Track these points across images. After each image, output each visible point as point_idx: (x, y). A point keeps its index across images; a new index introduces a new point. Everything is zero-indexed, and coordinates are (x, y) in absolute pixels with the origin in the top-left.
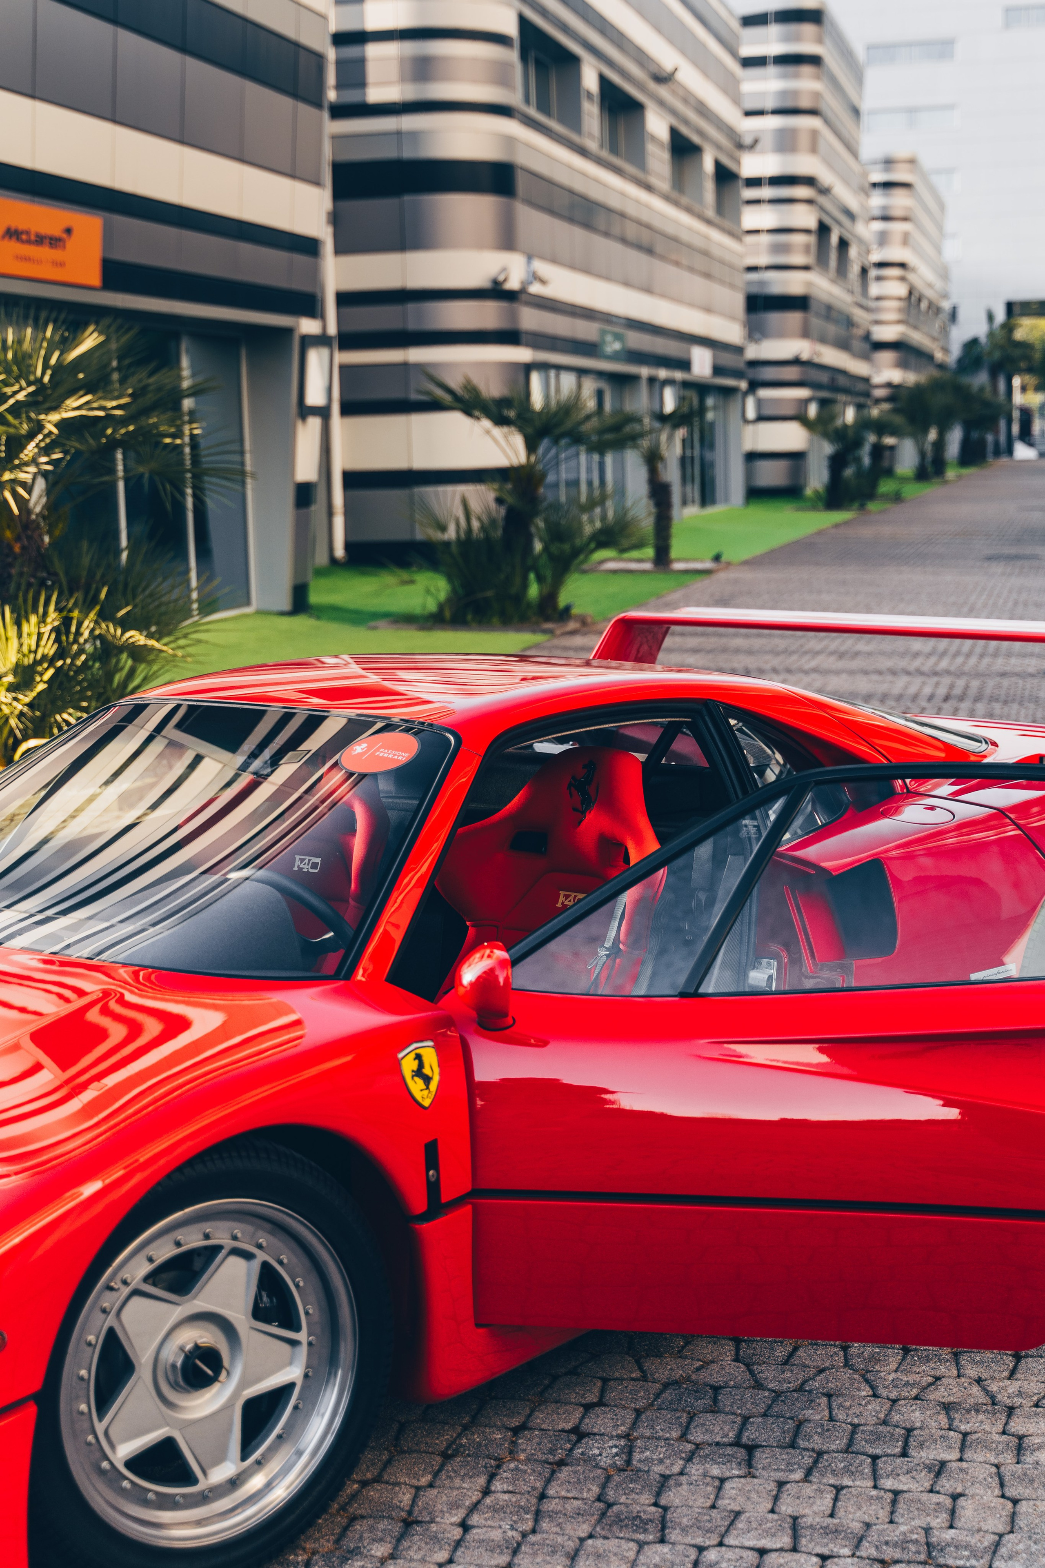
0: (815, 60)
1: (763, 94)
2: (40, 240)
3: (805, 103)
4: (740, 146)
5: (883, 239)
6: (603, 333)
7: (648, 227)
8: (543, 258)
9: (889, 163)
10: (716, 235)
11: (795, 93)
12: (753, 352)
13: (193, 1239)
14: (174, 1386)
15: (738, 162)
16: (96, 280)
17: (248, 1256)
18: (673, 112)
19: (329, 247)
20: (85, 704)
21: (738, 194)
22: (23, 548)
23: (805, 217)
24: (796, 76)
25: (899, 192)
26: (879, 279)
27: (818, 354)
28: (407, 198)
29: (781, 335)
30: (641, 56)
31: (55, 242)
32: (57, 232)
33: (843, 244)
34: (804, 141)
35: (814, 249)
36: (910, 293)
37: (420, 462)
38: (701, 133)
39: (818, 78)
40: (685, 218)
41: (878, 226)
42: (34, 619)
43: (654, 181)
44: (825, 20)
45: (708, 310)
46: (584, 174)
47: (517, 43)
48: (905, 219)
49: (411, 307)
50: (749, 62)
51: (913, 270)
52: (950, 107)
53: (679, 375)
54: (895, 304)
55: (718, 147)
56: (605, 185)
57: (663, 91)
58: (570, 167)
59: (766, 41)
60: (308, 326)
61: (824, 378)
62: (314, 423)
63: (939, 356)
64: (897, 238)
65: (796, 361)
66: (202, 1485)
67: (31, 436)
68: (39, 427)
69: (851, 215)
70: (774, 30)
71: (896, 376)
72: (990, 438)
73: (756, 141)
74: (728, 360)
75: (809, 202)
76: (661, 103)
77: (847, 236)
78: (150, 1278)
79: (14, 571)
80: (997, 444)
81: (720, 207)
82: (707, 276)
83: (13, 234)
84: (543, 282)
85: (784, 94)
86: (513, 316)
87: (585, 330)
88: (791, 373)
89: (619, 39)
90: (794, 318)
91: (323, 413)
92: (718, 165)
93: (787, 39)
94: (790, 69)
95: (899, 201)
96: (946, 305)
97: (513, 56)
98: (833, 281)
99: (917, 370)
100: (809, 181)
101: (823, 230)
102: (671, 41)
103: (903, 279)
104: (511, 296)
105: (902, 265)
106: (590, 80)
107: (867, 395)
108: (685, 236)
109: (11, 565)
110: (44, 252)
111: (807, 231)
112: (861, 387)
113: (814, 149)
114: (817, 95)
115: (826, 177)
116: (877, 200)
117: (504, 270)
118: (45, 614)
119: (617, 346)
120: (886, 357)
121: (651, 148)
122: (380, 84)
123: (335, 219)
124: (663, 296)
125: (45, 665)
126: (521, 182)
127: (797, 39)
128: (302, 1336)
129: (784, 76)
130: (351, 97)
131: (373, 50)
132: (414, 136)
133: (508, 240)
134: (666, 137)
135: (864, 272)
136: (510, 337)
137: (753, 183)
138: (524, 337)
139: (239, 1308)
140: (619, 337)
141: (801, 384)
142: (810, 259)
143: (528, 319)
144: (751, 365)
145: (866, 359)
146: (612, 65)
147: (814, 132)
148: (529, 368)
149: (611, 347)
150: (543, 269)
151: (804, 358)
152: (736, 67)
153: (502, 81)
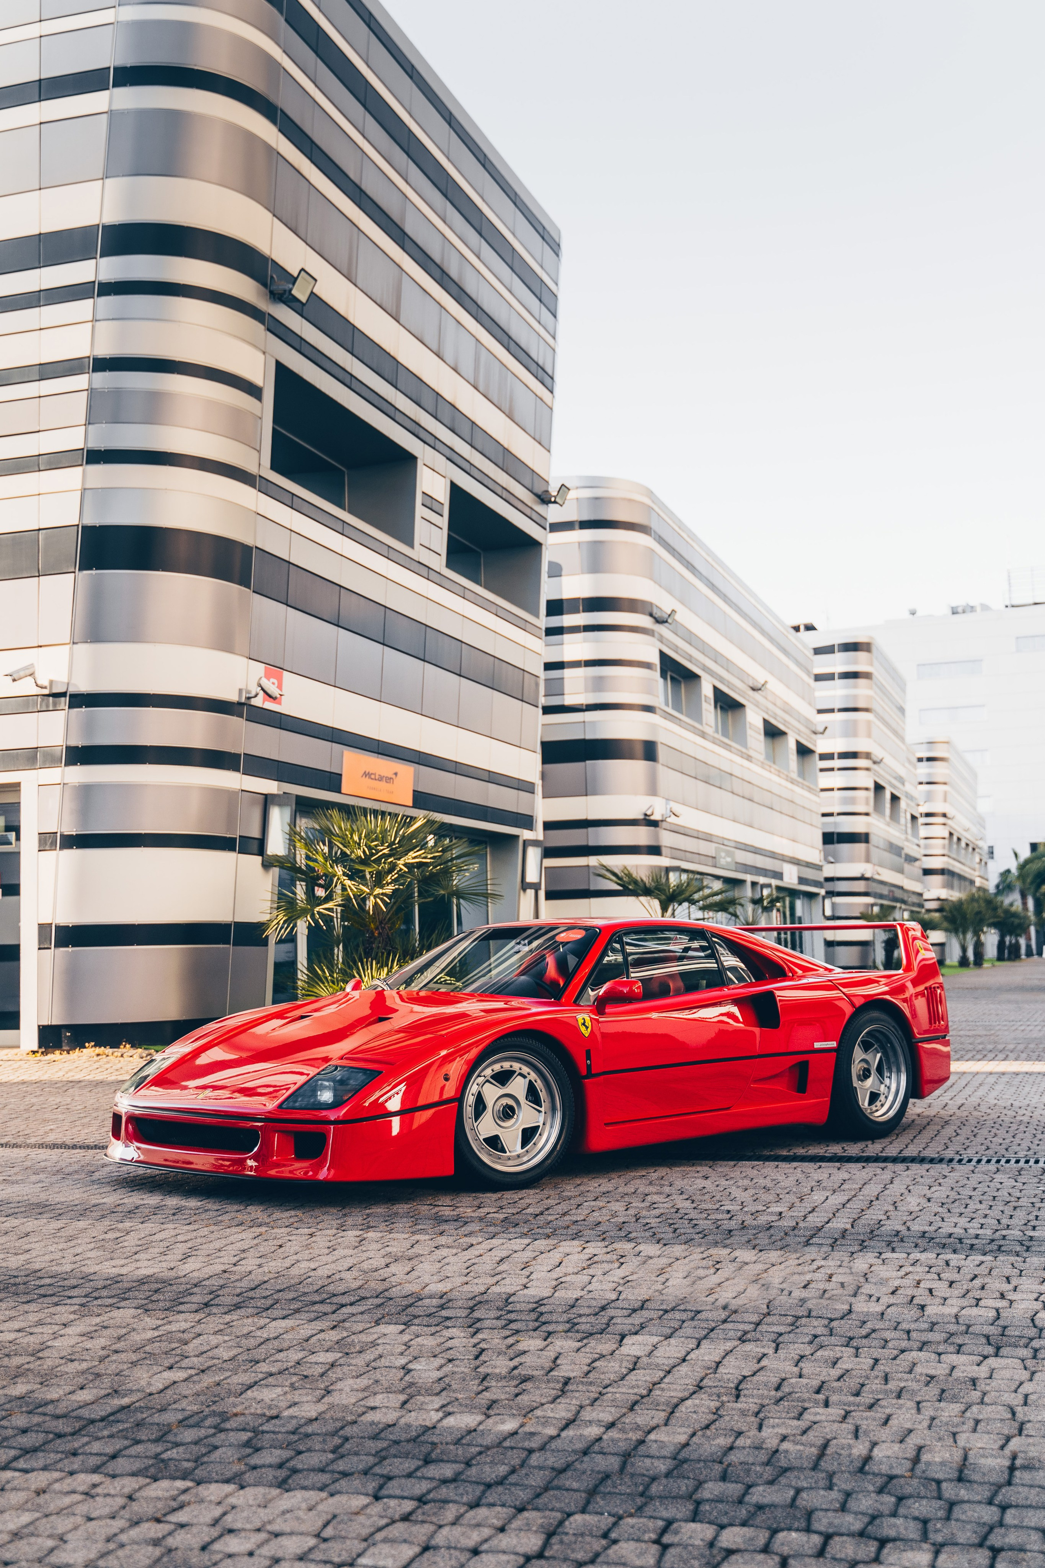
0: (867, 676)
1: (831, 699)
2: (381, 779)
3: (860, 704)
4: (815, 732)
5: (928, 797)
6: (717, 849)
8: (676, 801)
9: (930, 744)
10: (799, 790)
11: (855, 697)
12: (829, 871)
13: (506, 1065)
14: (500, 1118)
15: (813, 742)
16: (410, 803)
17: (524, 1077)
18: (766, 710)
19: (539, 790)
21: (816, 765)
22: (380, 934)
23: (866, 780)
24: (855, 687)
25: (938, 764)
26: (926, 824)
27: (882, 874)
28: (588, 764)
29: (851, 860)
30: (741, 674)
31: (389, 780)
32: (390, 774)
33: (895, 798)
34: (862, 729)
35: (873, 801)
36: (951, 835)
38: (785, 723)
39: (870, 686)
40: (776, 779)
41: (925, 788)
42: (386, 969)
43: (752, 754)
44: (874, 649)
45: (794, 840)
47: (658, 666)
48: (944, 783)
49: (591, 831)
50: (818, 678)
51: (952, 819)
52: (979, 706)
53: (774, 882)
54: (939, 842)
55: (796, 731)
57: (756, 695)
59: (833, 664)
60: (526, 834)
61: (885, 891)
62: (531, 892)
63: (978, 882)
64: (940, 796)
65: (862, 878)
66: (508, 1154)
67: (390, 871)
68: (393, 867)
69: (902, 780)
70: (839, 656)
71: (943, 893)
72: (1022, 941)
73: (826, 730)
74: (810, 874)
75: (868, 769)
76: (757, 705)
77: (898, 793)
78: (492, 1077)
79: (374, 946)
80: (1029, 946)
81: (802, 773)
82: (793, 817)
83: (367, 775)
84: (676, 814)
85: (847, 697)
86: (657, 836)
87: (705, 848)
88: (860, 886)
90: (860, 847)
91: (536, 887)
92: (799, 745)
93: (848, 663)
94: (850, 681)
95: (938, 771)
96: (984, 845)
97: (656, 675)
98: (888, 825)
100: (868, 756)
101: (879, 788)
102: (762, 664)
103: (945, 825)
104: (654, 824)
105: (944, 815)
106: (707, 690)
107: (921, 906)
109: (372, 943)
110: (383, 785)
111: (866, 789)
112: (914, 899)
113: (869, 735)
114: (869, 698)
115: (878, 752)
116: (924, 771)
117: (651, 807)
118: (392, 967)
119: (730, 860)
120: (937, 879)
121: (749, 732)
122: (572, 693)
123: (543, 776)
124: (762, 829)
126: (661, 752)
127: (855, 662)
128: (542, 1109)
129: (847, 687)
130: (555, 701)
131: (567, 673)
132: (594, 725)
133: (653, 790)
134: (760, 725)
135: (914, 818)
136: (655, 850)
137: (824, 757)
138: (664, 850)
139: (521, 1095)
140: (729, 854)
141: (866, 894)
142: (870, 809)
143: (666, 839)
144: (828, 879)
145: (918, 880)
146: (721, 679)
147: (869, 723)
148: (668, 870)
149: (725, 860)
150: (677, 808)
151: (867, 875)
152: (811, 681)
153: (650, 692)
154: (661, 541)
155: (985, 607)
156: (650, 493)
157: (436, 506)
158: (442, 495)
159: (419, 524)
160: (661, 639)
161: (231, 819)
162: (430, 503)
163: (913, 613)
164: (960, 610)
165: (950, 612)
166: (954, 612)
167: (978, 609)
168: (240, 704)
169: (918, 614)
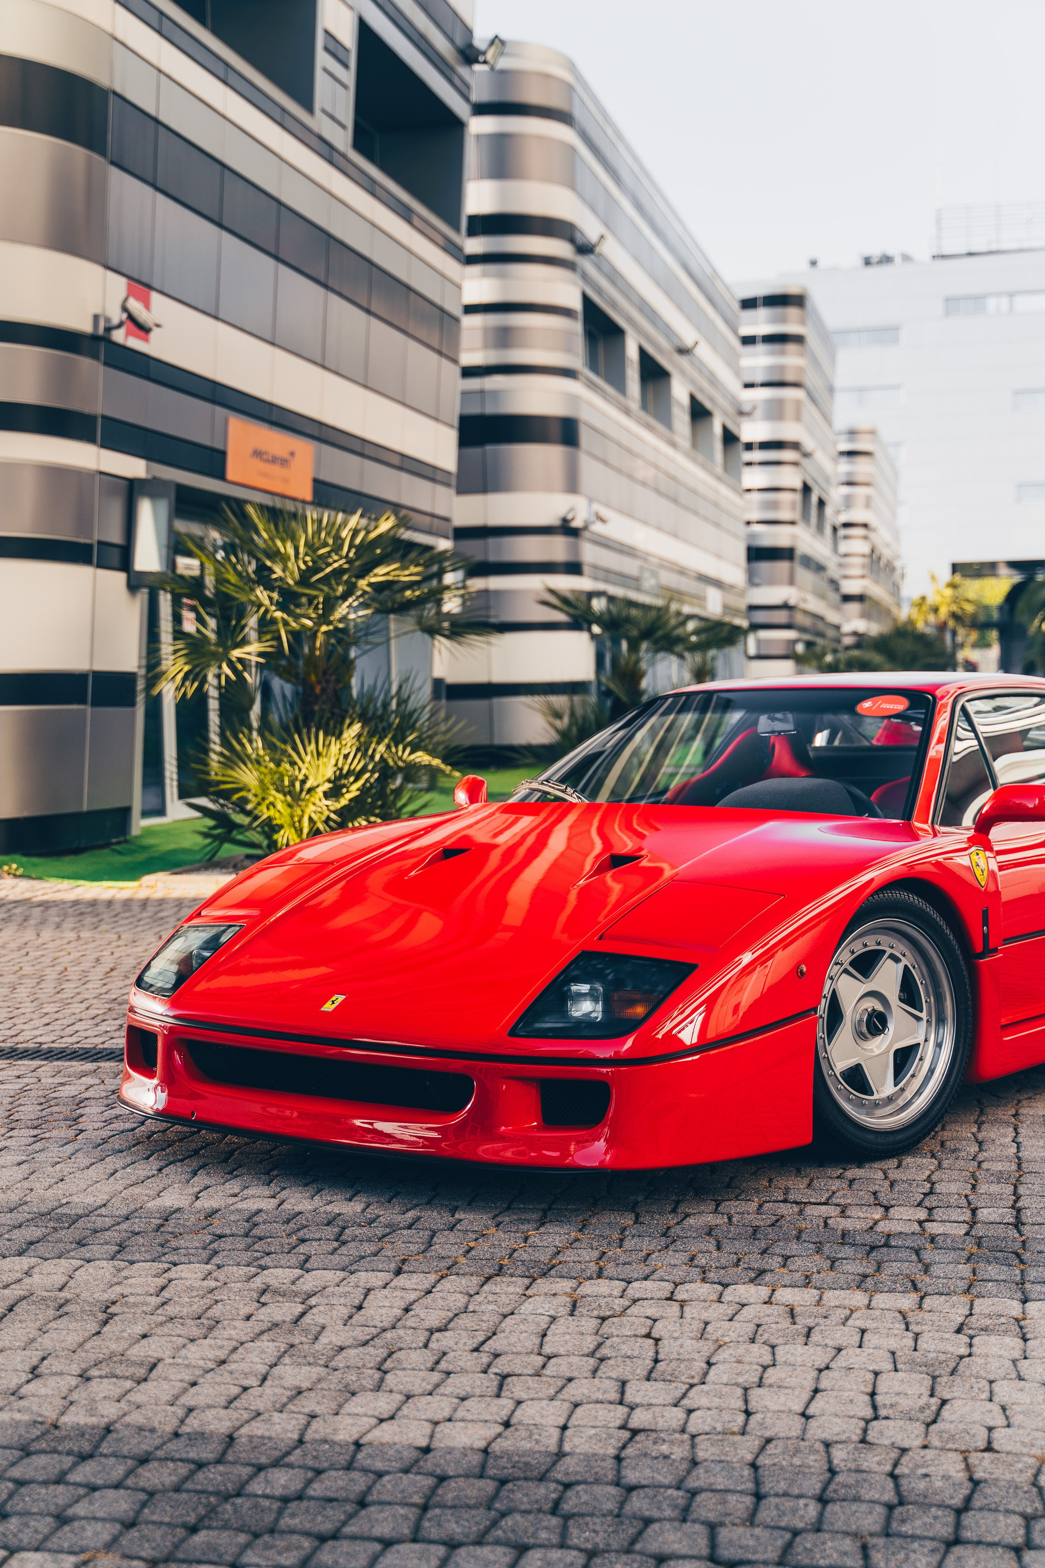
0: (798, 339)
1: (753, 369)
2: (274, 460)
3: (790, 377)
4: (741, 413)
5: (848, 502)
6: (641, 568)
7: (674, 479)
8: (599, 502)
9: (852, 433)
10: (724, 490)
11: (782, 368)
12: (753, 597)
13: (872, 943)
14: (863, 1034)
15: (739, 426)
16: (309, 496)
17: (897, 960)
18: (693, 382)
19: (454, 482)
20: (377, 811)
21: (739, 457)
22: (323, 690)
23: (791, 478)
24: (783, 353)
25: (860, 459)
26: (846, 537)
27: (804, 600)
28: (489, 448)
29: (775, 583)
30: (668, 331)
31: (284, 462)
32: (282, 452)
33: (821, 503)
34: (789, 410)
35: (799, 506)
36: (873, 551)
37: (499, 676)
38: (712, 400)
39: (801, 355)
40: (701, 474)
41: (845, 490)
43: (678, 439)
44: (808, 304)
45: (719, 556)
46: (628, 431)
47: (580, 316)
48: (867, 484)
49: (492, 541)
50: (748, 341)
51: (874, 530)
52: (897, 387)
54: (859, 561)
55: (725, 413)
56: (642, 440)
57: (683, 361)
58: (618, 424)
59: (755, 323)
60: (444, 545)
61: (808, 622)
63: (894, 610)
64: (860, 501)
65: (785, 606)
66: (876, 1096)
67: (346, 596)
69: (827, 480)
70: (762, 312)
71: (860, 625)
73: (754, 408)
74: (733, 601)
75: (795, 464)
76: (683, 372)
77: (825, 497)
78: (852, 964)
79: (316, 708)
81: (726, 467)
82: (717, 525)
83: (257, 454)
84: (603, 520)
85: (771, 368)
86: (576, 550)
87: (629, 566)
88: (781, 617)
89: (652, 315)
90: (782, 567)
92: (726, 431)
93: (775, 322)
94: (777, 347)
95: (861, 468)
96: (901, 565)
97: (578, 327)
98: (813, 536)
99: (879, 621)
100: (795, 446)
101: (806, 489)
102: (689, 319)
103: (866, 538)
104: (575, 533)
105: (865, 526)
106: (632, 352)
107: (839, 641)
108: (701, 489)
110: (276, 470)
111: (793, 490)
112: (834, 633)
113: (798, 418)
114: (801, 370)
115: (809, 444)
116: (844, 467)
117: (571, 510)
119: (653, 582)
120: (854, 608)
121: (675, 410)
122: (472, 350)
124: (685, 541)
125: (352, 779)
126: (584, 434)
127: (783, 320)
128: (924, 1015)
129: (772, 353)
132: (495, 394)
133: (572, 486)
134: (686, 401)
135: (835, 529)
136: (574, 568)
137: (749, 447)
138: (586, 569)
139: (892, 992)
140: (654, 574)
141: (788, 626)
142: (796, 515)
143: (589, 553)
144: (752, 608)
145: (837, 608)
146: (648, 338)
147: (798, 403)
148: (591, 595)
149: (649, 582)
150: (604, 512)
151: (792, 602)
152: (736, 343)
153: (568, 349)
154: (585, 137)
155: (906, 258)
156: (572, 67)
157: (341, 53)
158: (348, 37)
159: (320, 79)
160: (585, 277)
161: (84, 519)
162: (335, 49)
163: (814, 263)
164: (874, 260)
165: (860, 262)
166: (868, 262)
167: (898, 260)
168: (94, 338)
169: (821, 264)
